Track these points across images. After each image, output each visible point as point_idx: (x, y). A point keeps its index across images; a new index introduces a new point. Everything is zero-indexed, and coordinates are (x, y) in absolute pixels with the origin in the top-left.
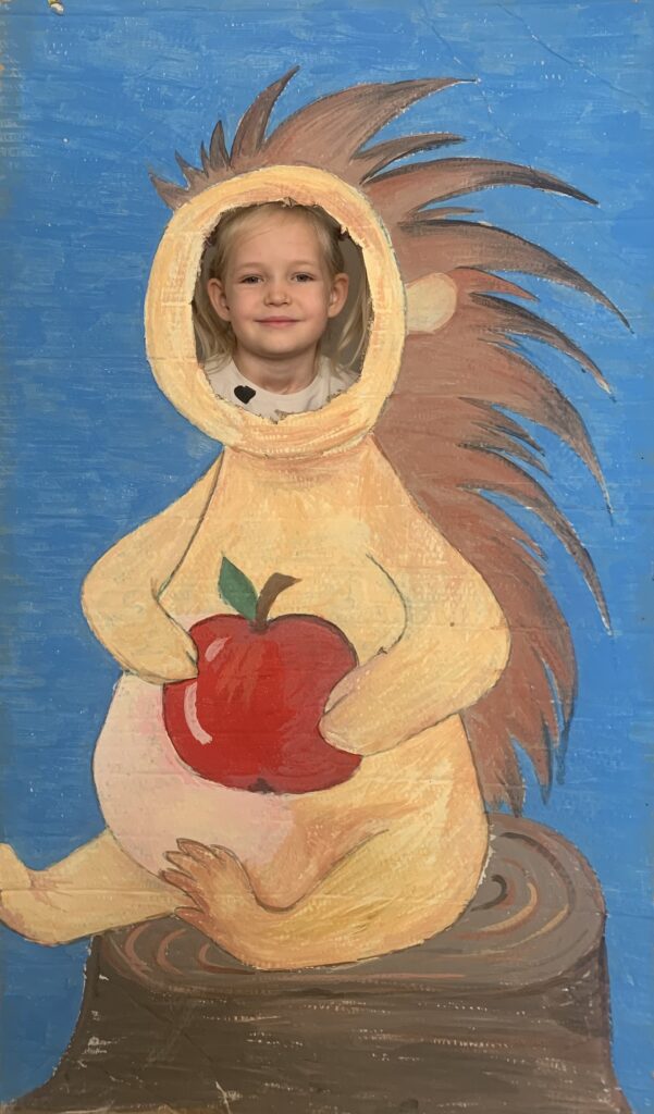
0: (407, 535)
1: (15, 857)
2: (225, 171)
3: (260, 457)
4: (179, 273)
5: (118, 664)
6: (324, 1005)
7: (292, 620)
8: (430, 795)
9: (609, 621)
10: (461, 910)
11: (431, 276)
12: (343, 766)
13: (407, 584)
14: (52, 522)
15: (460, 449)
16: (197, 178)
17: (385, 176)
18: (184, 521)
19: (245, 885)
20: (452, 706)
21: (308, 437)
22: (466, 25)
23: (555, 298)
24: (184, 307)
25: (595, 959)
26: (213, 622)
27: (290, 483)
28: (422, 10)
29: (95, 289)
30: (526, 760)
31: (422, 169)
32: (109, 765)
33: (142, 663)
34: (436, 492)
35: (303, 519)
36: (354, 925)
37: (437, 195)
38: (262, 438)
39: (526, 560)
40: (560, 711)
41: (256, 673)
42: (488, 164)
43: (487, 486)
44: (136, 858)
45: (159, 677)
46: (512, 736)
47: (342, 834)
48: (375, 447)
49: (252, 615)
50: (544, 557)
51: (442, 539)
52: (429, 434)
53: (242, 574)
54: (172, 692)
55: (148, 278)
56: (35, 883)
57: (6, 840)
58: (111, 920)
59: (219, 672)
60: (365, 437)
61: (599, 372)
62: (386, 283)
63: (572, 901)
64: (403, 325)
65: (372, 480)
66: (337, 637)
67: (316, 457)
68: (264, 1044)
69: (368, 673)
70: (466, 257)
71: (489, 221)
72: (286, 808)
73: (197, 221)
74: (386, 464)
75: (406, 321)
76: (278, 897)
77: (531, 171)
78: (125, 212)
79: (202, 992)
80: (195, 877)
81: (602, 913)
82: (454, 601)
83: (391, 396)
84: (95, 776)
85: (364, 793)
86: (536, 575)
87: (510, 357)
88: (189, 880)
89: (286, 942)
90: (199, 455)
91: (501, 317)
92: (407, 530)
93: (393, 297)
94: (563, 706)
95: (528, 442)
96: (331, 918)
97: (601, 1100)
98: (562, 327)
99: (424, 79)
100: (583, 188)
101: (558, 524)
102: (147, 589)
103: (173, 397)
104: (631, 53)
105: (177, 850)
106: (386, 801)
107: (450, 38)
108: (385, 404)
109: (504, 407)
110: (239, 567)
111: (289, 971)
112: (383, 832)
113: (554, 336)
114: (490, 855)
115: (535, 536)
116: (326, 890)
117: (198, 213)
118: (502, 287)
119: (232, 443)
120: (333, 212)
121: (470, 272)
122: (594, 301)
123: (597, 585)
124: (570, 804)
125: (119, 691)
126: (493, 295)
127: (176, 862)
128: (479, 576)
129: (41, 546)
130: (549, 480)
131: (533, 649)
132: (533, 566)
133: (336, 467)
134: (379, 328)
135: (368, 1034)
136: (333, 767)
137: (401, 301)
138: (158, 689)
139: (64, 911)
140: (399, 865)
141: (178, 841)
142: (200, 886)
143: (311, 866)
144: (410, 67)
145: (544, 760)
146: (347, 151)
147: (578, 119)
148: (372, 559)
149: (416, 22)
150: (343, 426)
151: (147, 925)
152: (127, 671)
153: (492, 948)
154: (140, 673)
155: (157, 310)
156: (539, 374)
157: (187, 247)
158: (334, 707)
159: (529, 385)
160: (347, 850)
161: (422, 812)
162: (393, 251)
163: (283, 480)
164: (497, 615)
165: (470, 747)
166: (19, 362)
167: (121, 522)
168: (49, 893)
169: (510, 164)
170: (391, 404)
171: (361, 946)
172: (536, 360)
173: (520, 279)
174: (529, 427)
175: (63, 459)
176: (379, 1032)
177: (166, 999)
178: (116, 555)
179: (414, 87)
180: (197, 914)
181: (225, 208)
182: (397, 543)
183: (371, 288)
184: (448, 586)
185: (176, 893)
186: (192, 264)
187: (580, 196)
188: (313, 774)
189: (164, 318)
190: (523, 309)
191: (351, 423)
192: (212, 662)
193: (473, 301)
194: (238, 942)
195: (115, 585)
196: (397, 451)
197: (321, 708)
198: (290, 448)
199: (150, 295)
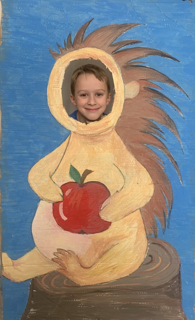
0: (125, 158)
1: (7, 257)
2: (71, 49)
3: (82, 135)
4: (58, 79)
5: (39, 197)
6: (100, 295)
7: (91, 183)
8: (131, 233)
9: (182, 182)
10: (140, 265)
11: (132, 82)
12: (106, 225)
13: (125, 172)
14: (19, 155)
15: (140, 133)
16: (63, 51)
17: (119, 52)
18: (59, 154)
19: (78, 261)
20: (138, 207)
21: (96, 129)
22: (143, 8)
23: (168, 89)
24: (59, 90)
25: (177, 277)
26: (67, 184)
27: (90, 143)
28: (130, 3)
29: (32, 84)
30: (158, 222)
31: (129, 50)
32: (36, 228)
33: (46, 197)
34: (133, 145)
35: (94, 153)
36: (109, 271)
37: (134, 58)
38: (82, 129)
39: (159, 164)
40: (168, 207)
41: (80, 199)
42: (149, 49)
43: (148, 143)
44: (44, 255)
45: (52, 201)
46: (155, 215)
47: (106, 245)
48: (116, 132)
49: (79, 182)
51: (135, 159)
52: (131, 128)
53: (77, 170)
54: (56, 205)
56: (14, 264)
58: (37, 274)
59: (70, 199)
60: (113, 129)
61: (180, 110)
62: (119, 84)
63: (171, 261)
65: (115, 142)
66: (104, 188)
67: (98, 135)
68: (83, 307)
69: (113, 198)
70: (142, 76)
71: (149, 66)
72: (89, 238)
73: (63, 64)
74: (119, 137)
75: (125, 95)
76: (87, 264)
77: (161, 52)
78: (41, 61)
79: (64, 293)
80: (63, 260)
81: (179, 264)
82: (138, 177)
83: (120, 117)
84: (32, 231)
85: (112, 233)
86: (161, 169)
87: (155, 106)
88: (61, 261)
89: (89, 277)
90: (64, 134)
91: (152, 94)
92: (125, 156)
93: (121, 87)
94: (169, 206)
95: (160, 131)
96: (103, 270)
97: (179, 317)
98: (169, 97)
99: (130, 23)
101: (168, 154)
102: (48, 175)
103: (56, 117)
104: (190, 18)
105: (57, 252)
106: (118, 235)
107: (138, 12)
108: (118, 120)
109: (153, 120)
110: (75, 168)
111: (90, 286)
112: (117, 244)
113: (167, 100)
114: (148, 249)
116: (101, 261)
117: (63, 62)
118: (152, 86)
119: (74, 131)
120: (103, 62)
121: (144, 81)
122: (179, 90)
123: (179, 171)
124: (171, 234)
125: (39, 205)
126: (150, 88)
127: (57, 255)
128: (146, 169)
129: (16, 162)
130: (166, 141)
131: (161, 190)
132: (161, 166)
133: (104, 138)
134: (117, 97)
135: (113, 302)
136: (103, 226)
137: (123, 89)
138: (51, 205)
139: (23, 272)
140: (122, 253)
141: (57, 249)
142: (64, 263)
143: (97, 255)
144: (126, 20)
146: (108, 44)
147: (175, 37)
148: (115, 165)
149: (128, 6)
150: (106, 126)
152: (42, 199)
153: (148, 275)
154: (46, 200)
155: (51, 91)
156: (163, 111)
157: (60, 72)
158: (103, 208)
159: (160, 114)
160: (107, 250)
161: (129, 238)
162: (121, 74)
163: (89, 142)
164: (150, 181)
165: (143, 218)
166: (8, 106)
167: (40, 155)
168: (18, 267)
169: (155, 50)
170: (120, 120)
171: (111, 277)
172: (162, 107)
173: (158, 83)
174: (160, 126)
175: (22, 136)
176: (116, 301)
177: (54, 296)
178: (38, 165)
179: (127, 26)
180: (63, 270)
181: (71, 60)
182: (122, 160)
183: (115, 85)
184: (136, 172)
185: (57, 265)
186: (61, 77)
187: (175, 59)
188: (97, 228)
189: (53, 93)
190: (158, 92)
191: (109, 125)
192: (68, 196)
193: (144, 89)
194: (75, 278)
195: (38, 174)
196: (122, 133)
197: (100, 209)
198: (91, 132)
199: (49, 86)
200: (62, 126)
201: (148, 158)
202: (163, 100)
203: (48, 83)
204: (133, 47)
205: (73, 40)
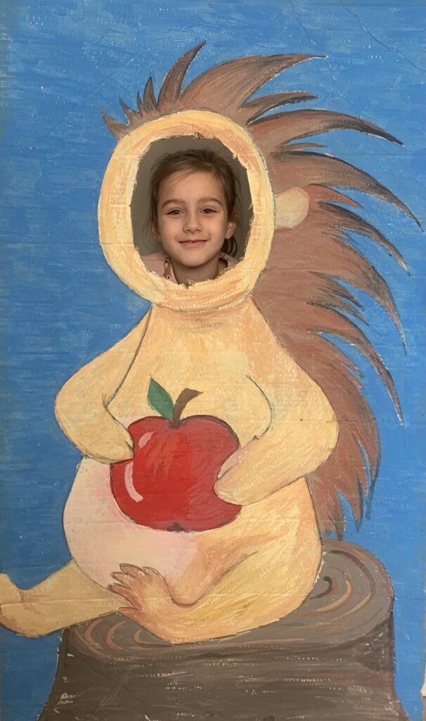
0: (273, 363)
2: (154, 113)
3: (176, 311)
4: (122, 185)
5: (80, 451)
6: (215, 663)
7: (196, 420)
8: (285, 529)
9: (402, 417)
10: (304, 599)
11: (292, 190)
12: (230, 512)
13: (273, 395)
14: (33, 357)
15: (309, 306)
16: (135, 118)
17: (262, 120)
18: (125, 354)
19: (165, 591)
20: (300, 472)
21: (209, 298)
22: (319, 18)
23: (374, 207)
24: (125, 208)
25: (386, 626)
27: (195, 328)
28: (290, 5)
29: (63, 194)
30: (347, 505)
31: (287, 117)
32: (74, 518)
33: (96, 450)
34: (292, 334)
35: (204, 352)
36: (235, 612)
37: (297, 135)
38: (178, 298)
39: (350, 378)
40: (369, 472)
41: (172, 455)
42: (332, 115)
43: (326, 330)
44: (92, 578)
45: (108, 459)
46: (338, 490)
47: (229, 555)
48: (253, 305)
49: (170, 416)
50: (362, 376)
51: (296, 364)
52: (288, 295)
53: (164, 390)
54: (117, 469)
55: (100, 187)
56: (25, 598)
57: (4, 570)
58: (75, 618)
59: (148, 454)
60: (246, 298)
61: (401, 256)
62: (262, 194)
63: (373, 591)
64: (273, 223)
65: (251, 326)
66: (226, 429)
67: (214, 311)
68: (177, 689)
69: (246, 452)
70: (315, 177)
71: (332, 154)
72: (193, 541)
73: (135, 147)
74: (260, 315)
75: (275, 219)
76: (186, 598)
77: (360, 120)
78: (85, 141)
79: (136, 660)
80: (132, 588)
81: (391, 597)
82: (303, 405)
83: (264, 271)
84: (65, 526)
85: (243, 529)
86: (356, 388)
87: (344, 246)
88: (128, 590)
89: (191, 625)
90: (135, 310)
91: (337, 218)
92: (273, 359)
93: (267, 202)
94: (371, 470)
95: (353, 302)
96: (221, 609)
97: (387, 709)
98: (378, 225)
100: (393, 134)
101: (371, 356)
102: (100, 401)
103: (117, 270)
105: (120, 571)
106: (257, 533)
107: (308, 26)
108: (259, 276)
109: (338, 278)
110: (161, 385)
111: (193, 643)
112: (255, 553)
113: (372, 232)
114: (322, 565)
115: (356, 363)
116: (218, 591)
117: (134, 143)
118: (339, 199)
119: (158, 302)
120: (227, 144)
121: (319, 187)
122: (398, 209)
123: (395, 394)
124: (373, 531)
125: (80, 469)
126: (333, 203)
127: (119, 578)
128: (319, 388)
129: (27, 374)
130: (366, 326)
131: (353, 435)
132: (355, 382)
133: (227, 318)
134: (257, 224)
135: (243, 679)
136: (223, 513)
137: (272, 207)
138: (107, 467)
139: (44, 615)
140: (265, 573)
141: (120, 565)
142: (135, 594)
143: (208, 577)
144: (281, 46)
145: (358, 504)
146: (238, 102)
147: (392, 86)
148: (250, 378)
149: (286, 14)
150: (232, 290)
151: (100, 620)
152: (86, 456)
153: (322, 621)
154: (95, 457)
155: (107, 210)
156: (362, 256)
157: (127, 166)
158: (224, 475)
159: (355, 264)
160: (231, 566)
161: (280, 539)
162: (267, 172)
163: (192, 326)
164: (330, 414)
165: (312, 498)
166: (9, 246)
167: (82, 356)
168: (33, 604)
169: (346, 115)
170: (264, 276)
171: (239, 624)
172: (360, 247)
173: (351, 193)
174: (354, 292)
175: (41, 314)
176: (250, 677)
177: (112, 666)
178: (78, 378)
179: (283, 60)
180: (133, 611)
181: (153, 139)
182: (266, 368)
183: (252, 197)
184: (299, 395)
185: (119, 599)
186: (131, 178)
187: (391, 138)
188: (210, 519)
189: (112, 216)
190: (352, 213)
191: (237, 288)
192: (144, 448)
193: (320, 207)
194: (160, 627)
195: (77, 399)
196: (267, 307)
197: (216, 476)
198: (197, 305)
199: (102, 199)
200: (132, 291)
201: (325, 364)
202: (363, 232)
203: (100, 193)
204: (296, 110)
205: (156, 94)
